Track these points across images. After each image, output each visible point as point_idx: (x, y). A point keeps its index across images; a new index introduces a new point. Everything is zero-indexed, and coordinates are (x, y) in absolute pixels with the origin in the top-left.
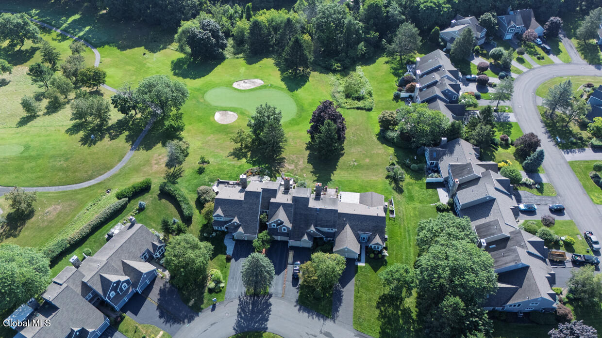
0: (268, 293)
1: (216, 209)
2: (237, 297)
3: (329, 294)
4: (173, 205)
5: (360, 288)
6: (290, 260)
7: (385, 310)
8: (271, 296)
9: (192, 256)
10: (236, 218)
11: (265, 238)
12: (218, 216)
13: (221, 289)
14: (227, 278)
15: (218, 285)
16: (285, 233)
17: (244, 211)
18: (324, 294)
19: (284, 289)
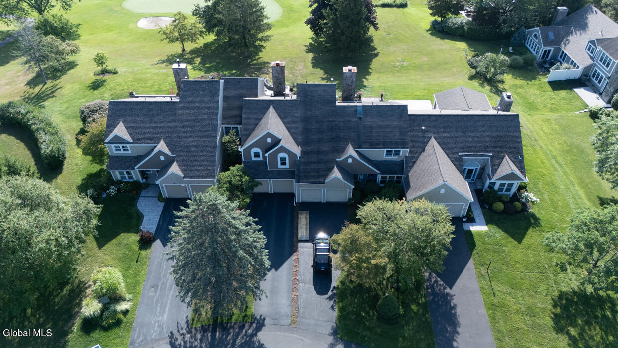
0: (253, 317)
1: (111, 126)
2: (167, 334)
3: (418, 304)
4: (23, 144)
5: (493, 283)
6: (303, 231)
7: (580, 334)
8: (260, 324)
9: (24, 225)
10: (162, 143)
11: (235, 181)
12: (117, 140)
13: (121, 316)
14: (140, 289)
15: (112, 308)
16: (285, 170)
17: (181, 125)
18: (406, 306)
19: (294, 301)
